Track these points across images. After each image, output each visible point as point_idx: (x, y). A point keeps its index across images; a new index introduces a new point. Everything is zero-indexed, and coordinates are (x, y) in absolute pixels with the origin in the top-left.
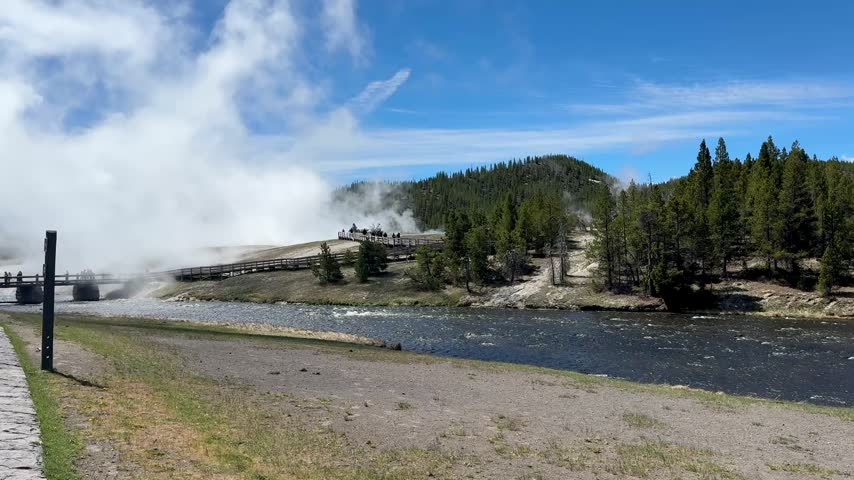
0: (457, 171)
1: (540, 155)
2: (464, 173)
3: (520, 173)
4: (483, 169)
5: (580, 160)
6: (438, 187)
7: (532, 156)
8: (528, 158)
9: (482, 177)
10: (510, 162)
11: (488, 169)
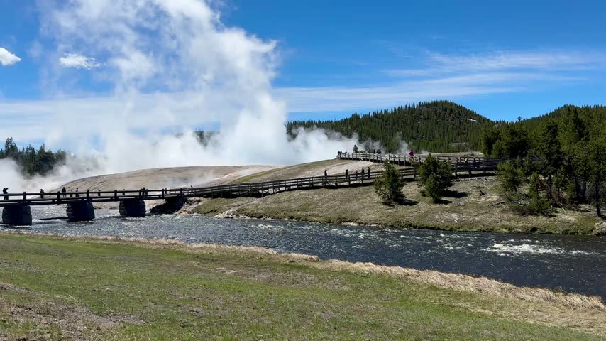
0: (367, 113)
1: (429, 101)
2: (371, 114)
3: (414, 114)
4: (386, 111)
5: (459, 104)
6: (355, 125)
7: (423, 102)
8: (420, 103)
9: (386, 117)
10: (406, 106)
11: (389, 111)
